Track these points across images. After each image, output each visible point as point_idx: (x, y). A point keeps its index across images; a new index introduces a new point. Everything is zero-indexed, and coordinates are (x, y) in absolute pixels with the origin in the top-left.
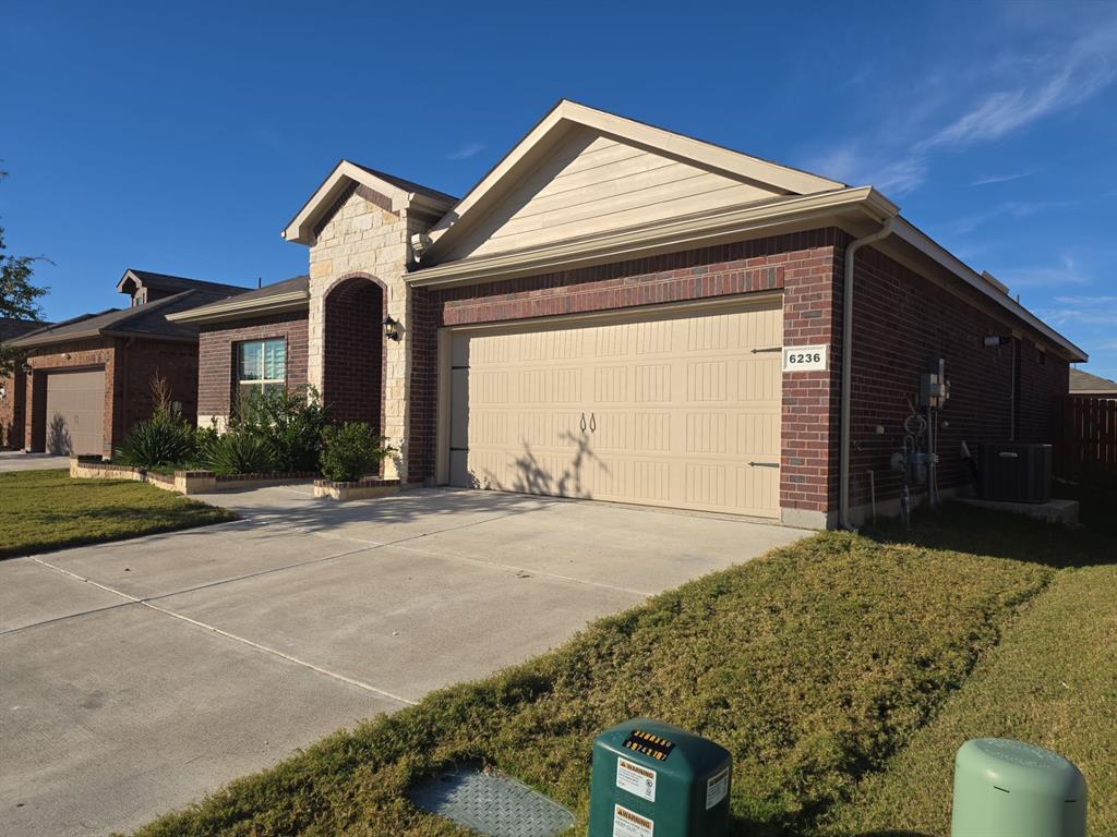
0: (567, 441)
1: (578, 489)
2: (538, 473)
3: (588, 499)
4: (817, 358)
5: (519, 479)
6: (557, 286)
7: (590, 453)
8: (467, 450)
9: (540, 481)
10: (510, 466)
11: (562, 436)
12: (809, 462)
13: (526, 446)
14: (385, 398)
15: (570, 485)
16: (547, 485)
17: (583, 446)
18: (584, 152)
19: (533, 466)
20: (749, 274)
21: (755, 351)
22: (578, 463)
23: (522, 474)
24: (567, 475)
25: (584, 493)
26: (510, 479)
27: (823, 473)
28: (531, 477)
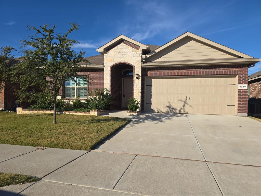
0: (181, 101)
1: (184, 111)
2: (173, 108)
3: (187, 113)
4: (245, 87)
5: (168, 110)
6: (183, 69)
7: (187, 104)
8: (151, 104)
9: (174, 110)
10: (165, 107)
11: (179, 101)
12: (244, 105)
13: (169, 103)
14: (134, 92)
15: (182, 111)
16: (176, 111)
17: (185, 102)
18: (188, 43)
19: (171, 107)
20: (231, 71)
21: (228, 85)
22: (184, 106)
23: (168, 109)
24: (181, 109)
25: (186, 112)
26: (164, 110)
27: (247, 107)
28: (171, 109)
